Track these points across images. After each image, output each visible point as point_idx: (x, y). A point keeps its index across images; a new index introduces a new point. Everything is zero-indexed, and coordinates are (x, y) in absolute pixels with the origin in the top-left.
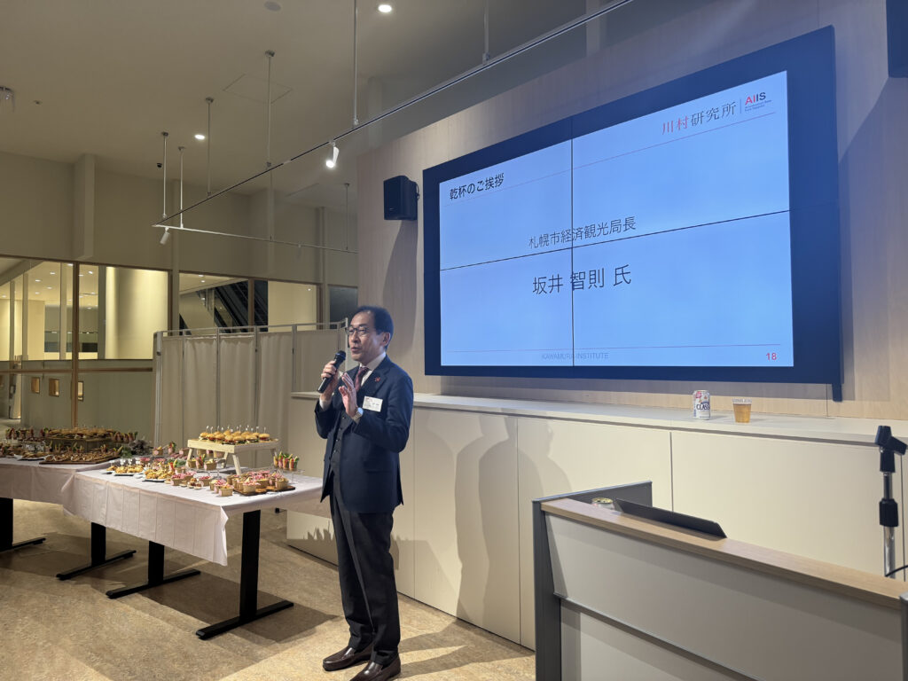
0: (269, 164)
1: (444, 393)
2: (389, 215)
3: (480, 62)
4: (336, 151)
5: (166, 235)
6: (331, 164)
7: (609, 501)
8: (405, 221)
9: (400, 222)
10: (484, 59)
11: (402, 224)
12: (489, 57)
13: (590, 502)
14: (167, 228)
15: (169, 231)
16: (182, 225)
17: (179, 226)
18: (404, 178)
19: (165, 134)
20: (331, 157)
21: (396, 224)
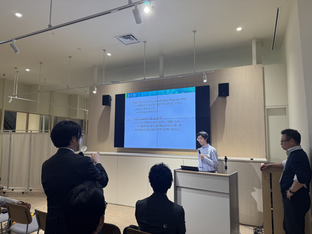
1: (118, 152)
2: (103, 104)
5: (11, 100)
6: (95, 92)
8: (107, 106)
14: (11, 97)
15: (12, 98)
16: (16, 97)
17: (15, 97)
18: (109, 95)
19: (16, 68)
20: (95, 90)
21: (104, 106)
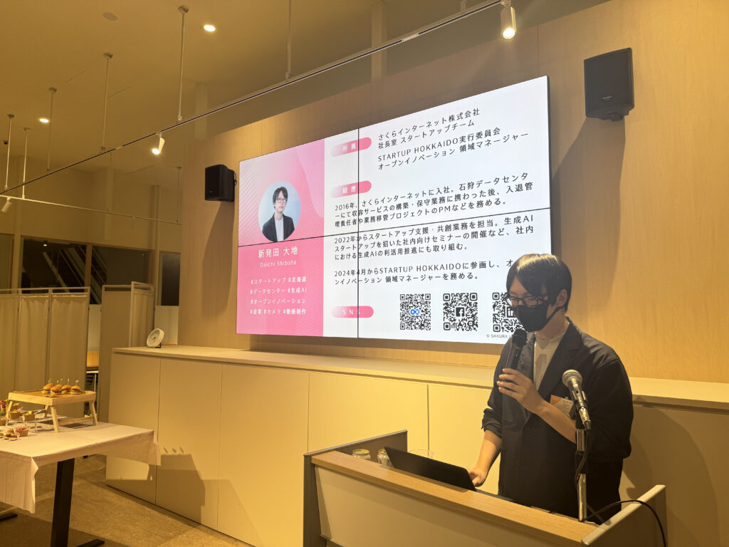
0: (103, 148)
1: (253, 349)
2: (209, 196)
3: (284, 79)
4: (162, 141)
5: (8, 204)
6: (156, 152)
7: (367, 452)
8: (224, 202)
9: (219, 203)
10: (287, 76)
11: (221, 205)
12: (291, 76)
13: (351, 453)
14: (9, 198)
15: (10, 201)
16: (23, 196)
17: (21, 197)
18: (223, 167)
19: (11, 116)
20: (157, 146)
21: (216, 205)
